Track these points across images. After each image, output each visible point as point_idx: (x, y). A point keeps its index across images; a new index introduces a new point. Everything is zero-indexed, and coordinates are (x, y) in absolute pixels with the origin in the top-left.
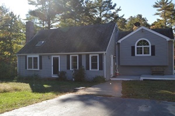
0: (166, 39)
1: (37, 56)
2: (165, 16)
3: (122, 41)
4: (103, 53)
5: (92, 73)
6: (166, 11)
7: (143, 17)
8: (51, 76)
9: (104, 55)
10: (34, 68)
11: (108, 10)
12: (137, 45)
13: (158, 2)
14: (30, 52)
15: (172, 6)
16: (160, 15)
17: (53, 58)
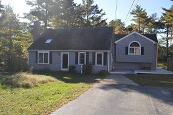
0: (152, 43)
1: (48, 52)
2: (139, 22)
3: (118, 43)
4: (108, 52)
5: (97, 67)
6: (141, 18)
7: (121, 21)
8: (61, 69)
9: (108, 54)
10: (44, 63)
11: (94, 14)
12: (131, 46)
13: (135, 10)
14: (41, 49)
15: (145, 14)
16: (135, 21)
17: (63, 54)
